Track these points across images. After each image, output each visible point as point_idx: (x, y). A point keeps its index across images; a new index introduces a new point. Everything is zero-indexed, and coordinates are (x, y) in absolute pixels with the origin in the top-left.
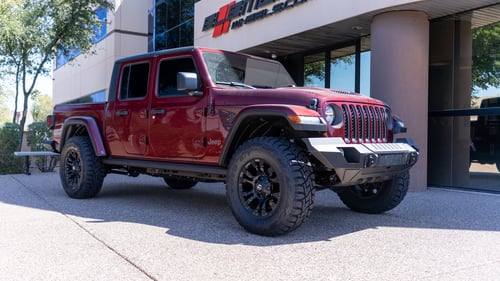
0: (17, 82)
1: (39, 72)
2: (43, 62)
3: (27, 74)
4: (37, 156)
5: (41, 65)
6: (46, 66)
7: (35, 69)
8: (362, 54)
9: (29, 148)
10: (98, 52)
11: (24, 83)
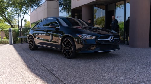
0: (19, 16)
1: (25, 13)
2: (26, 10)
3: (22, 14)
4: (24, 38)
5: (26, 11)
6: (27, 11)
7: (24, 12)
8: (126, 4)
9: (22, 36)
10: (43, 6)
11: (21, 17)
